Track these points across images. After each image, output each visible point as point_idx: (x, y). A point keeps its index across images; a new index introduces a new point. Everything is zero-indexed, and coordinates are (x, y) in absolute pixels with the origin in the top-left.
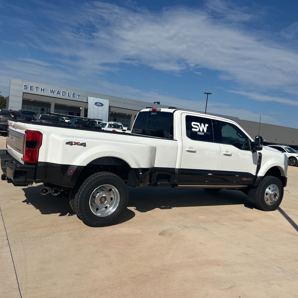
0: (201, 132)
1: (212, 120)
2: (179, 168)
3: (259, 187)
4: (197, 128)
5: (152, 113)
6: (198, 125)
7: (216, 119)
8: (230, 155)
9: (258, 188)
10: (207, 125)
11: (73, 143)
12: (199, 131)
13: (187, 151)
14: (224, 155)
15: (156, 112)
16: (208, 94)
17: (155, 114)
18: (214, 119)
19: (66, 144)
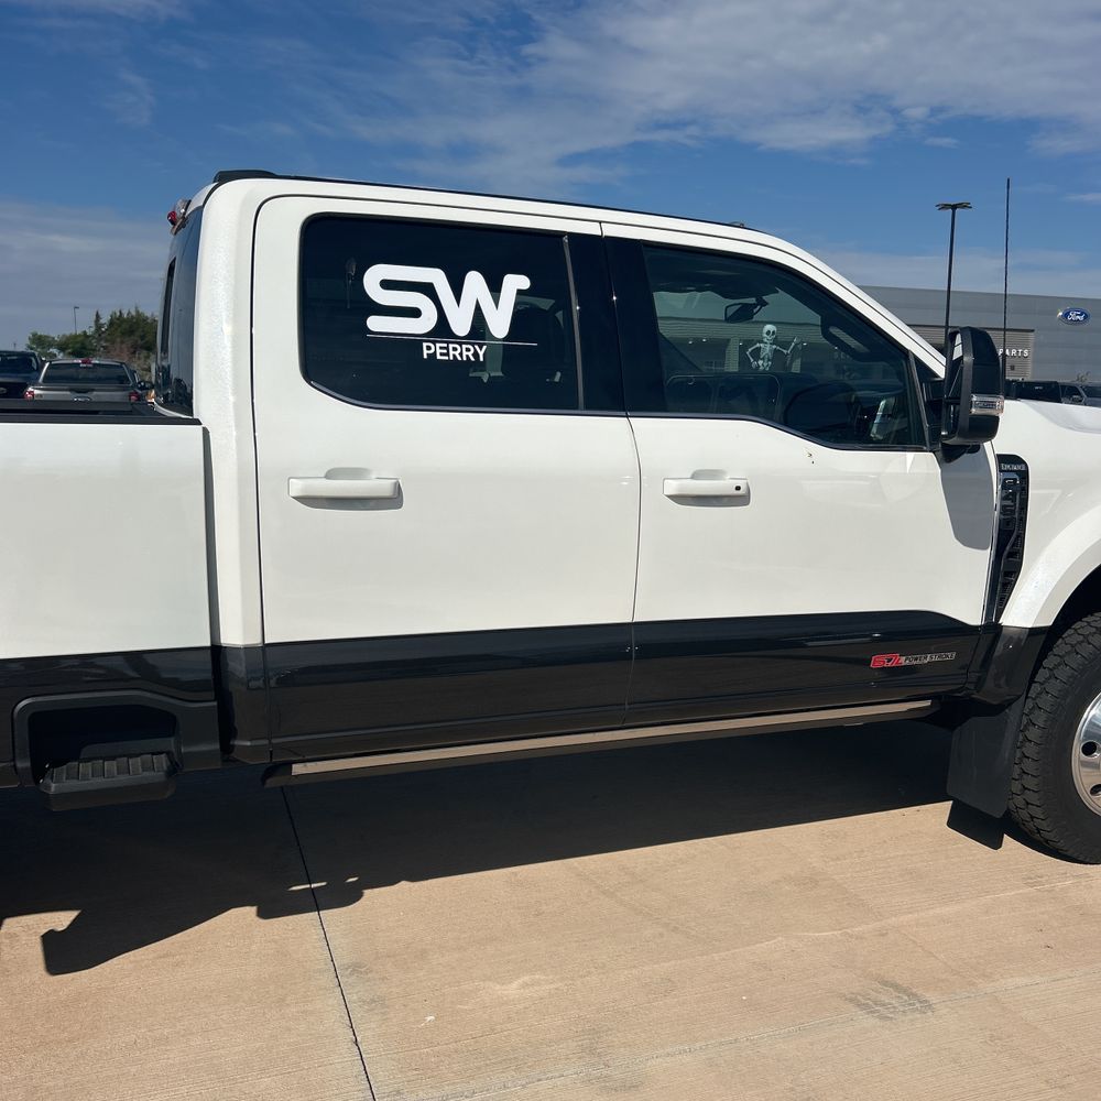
0: (460, 341)
1: (572, 236)
2: (255, 640)
3: (1016, 706)
4: (414, 313)
6: (428, 289)
7: (611, 231)
8: (739, 498)
9: (1012, 714)
10: (515, 283)
12: (442, 329)
13: (301, 499)
14: (680, 499)
16: (954, 207)
18: (593, 230)
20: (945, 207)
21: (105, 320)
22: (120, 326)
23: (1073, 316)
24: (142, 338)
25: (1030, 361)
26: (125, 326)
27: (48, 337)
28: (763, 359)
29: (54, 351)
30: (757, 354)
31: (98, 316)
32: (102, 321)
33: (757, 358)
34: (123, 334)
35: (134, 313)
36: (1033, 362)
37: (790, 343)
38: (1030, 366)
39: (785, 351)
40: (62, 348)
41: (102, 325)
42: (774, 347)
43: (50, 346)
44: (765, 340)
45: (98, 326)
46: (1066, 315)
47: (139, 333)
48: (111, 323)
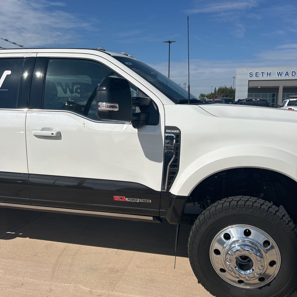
21: (217, 89)
22: (220, 91)
24: (225, 93)
26: (222, 91)
27: (204, 94)
29: (206, 98)
31: (215, 88)
32: (216, 90)
34: (221, 93)
35: (224, 87)
40: (207, 97)
41: (216, 91)
43: (205, 97)
45: (215, 91)
47: (225, 92)
48: (218, 90)
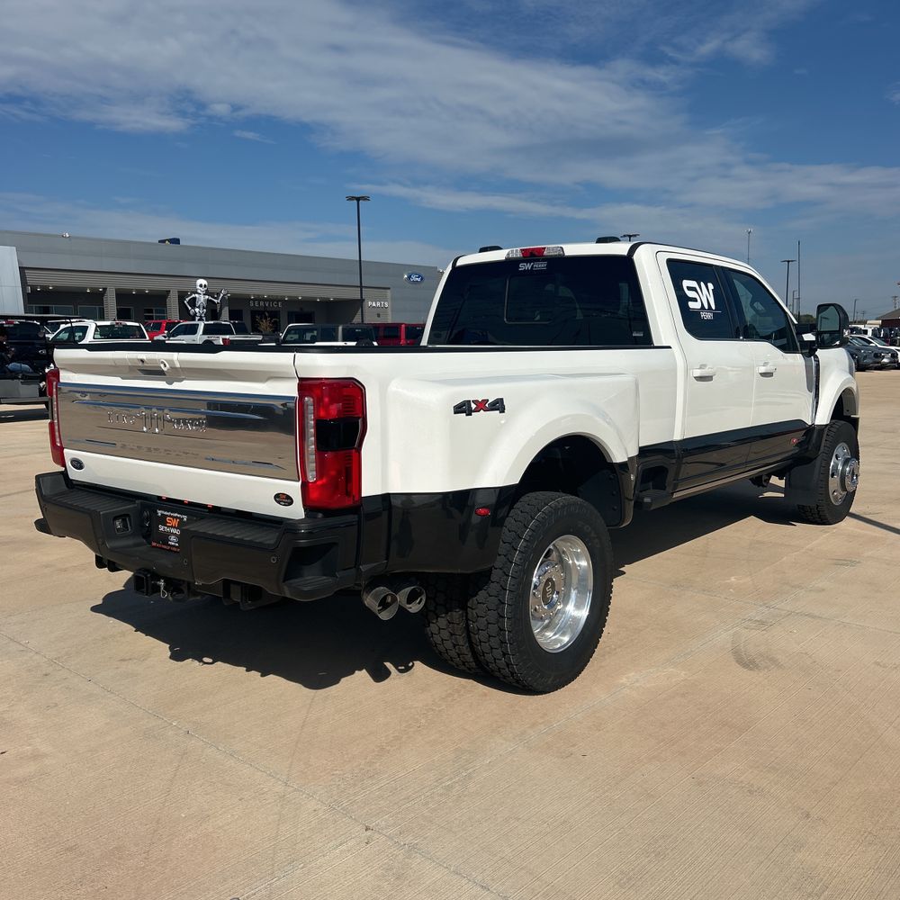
0: (707, 311)
4: (696, 300)
5: (524, 267)
6: (695, 290)
8: (771, 374)
11: (473, 406)
13: (695, 378)
14: (761, 374)
15: (543, 260)
16: (358, 199)
17: (541, 266)
19: (455, 413)
20: (351, 198)
23: (414, 278)
25: (389, 310)
28: (199, 307)
30: (193, 302)
33: (194, 306)
36: (392, 311)
37: (218, 294)
38: (390, 313)
39: (216, 301)
42: (207, 297)
44: (199, 291)
46: (409, 277)
